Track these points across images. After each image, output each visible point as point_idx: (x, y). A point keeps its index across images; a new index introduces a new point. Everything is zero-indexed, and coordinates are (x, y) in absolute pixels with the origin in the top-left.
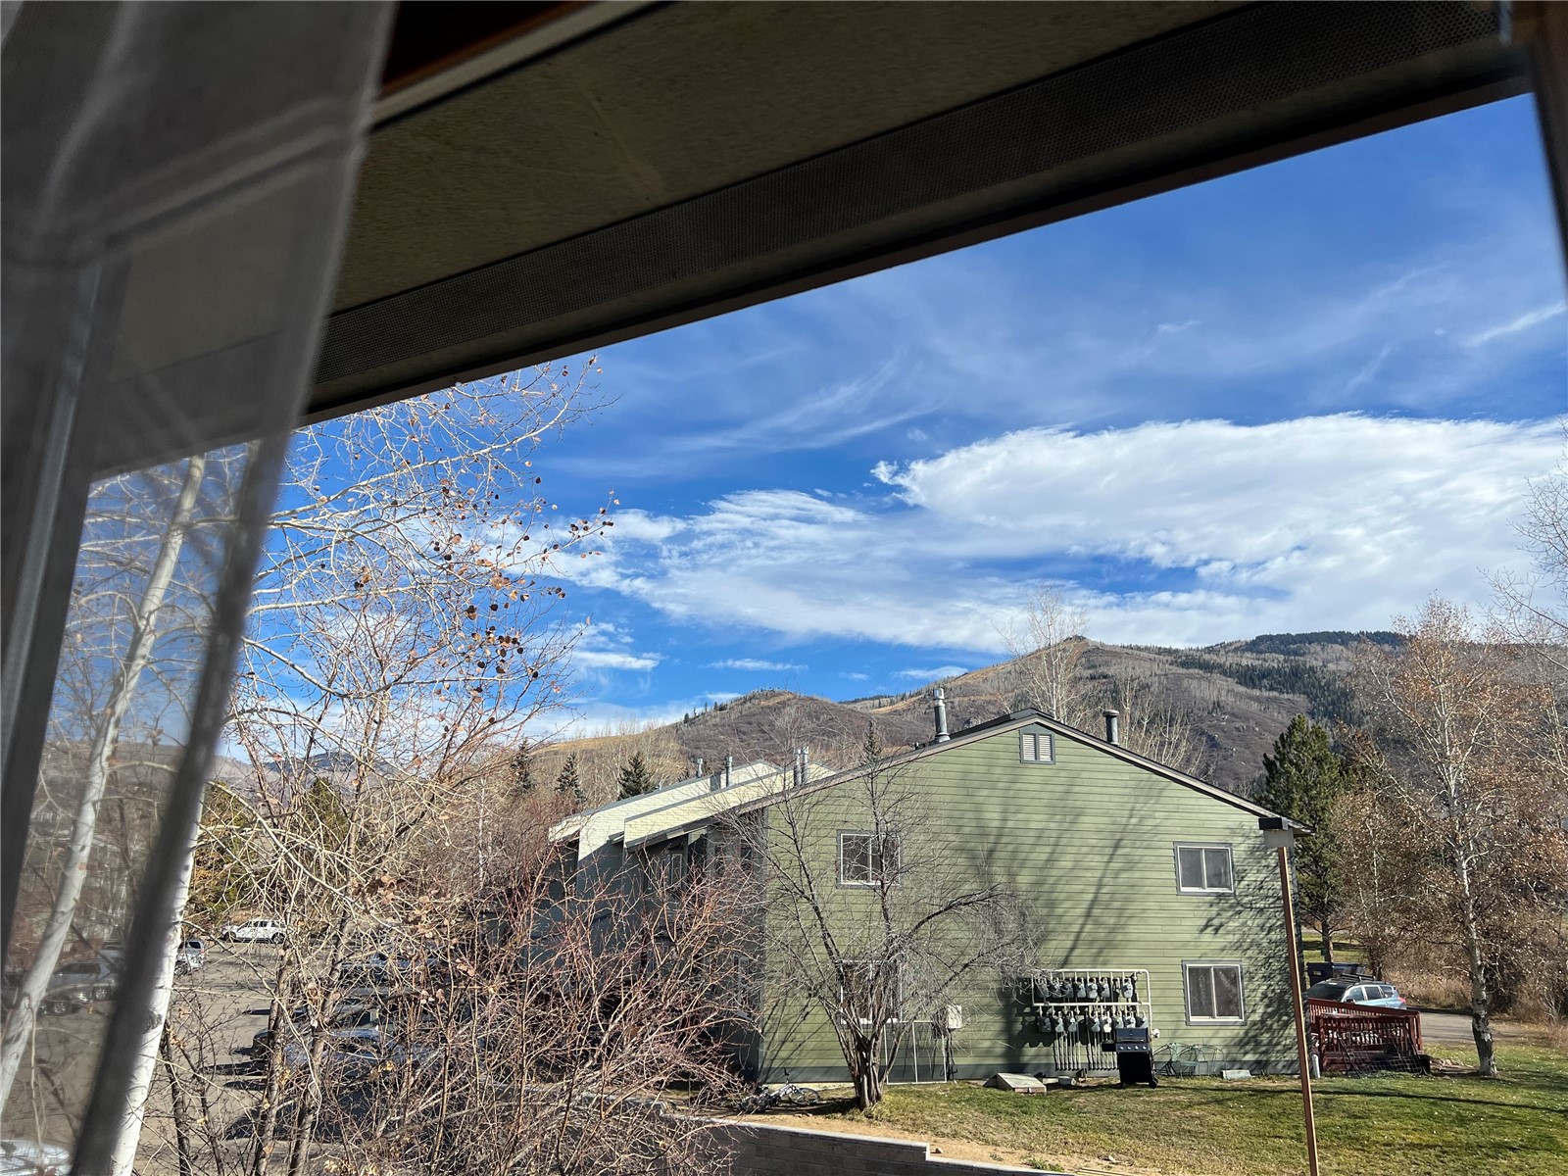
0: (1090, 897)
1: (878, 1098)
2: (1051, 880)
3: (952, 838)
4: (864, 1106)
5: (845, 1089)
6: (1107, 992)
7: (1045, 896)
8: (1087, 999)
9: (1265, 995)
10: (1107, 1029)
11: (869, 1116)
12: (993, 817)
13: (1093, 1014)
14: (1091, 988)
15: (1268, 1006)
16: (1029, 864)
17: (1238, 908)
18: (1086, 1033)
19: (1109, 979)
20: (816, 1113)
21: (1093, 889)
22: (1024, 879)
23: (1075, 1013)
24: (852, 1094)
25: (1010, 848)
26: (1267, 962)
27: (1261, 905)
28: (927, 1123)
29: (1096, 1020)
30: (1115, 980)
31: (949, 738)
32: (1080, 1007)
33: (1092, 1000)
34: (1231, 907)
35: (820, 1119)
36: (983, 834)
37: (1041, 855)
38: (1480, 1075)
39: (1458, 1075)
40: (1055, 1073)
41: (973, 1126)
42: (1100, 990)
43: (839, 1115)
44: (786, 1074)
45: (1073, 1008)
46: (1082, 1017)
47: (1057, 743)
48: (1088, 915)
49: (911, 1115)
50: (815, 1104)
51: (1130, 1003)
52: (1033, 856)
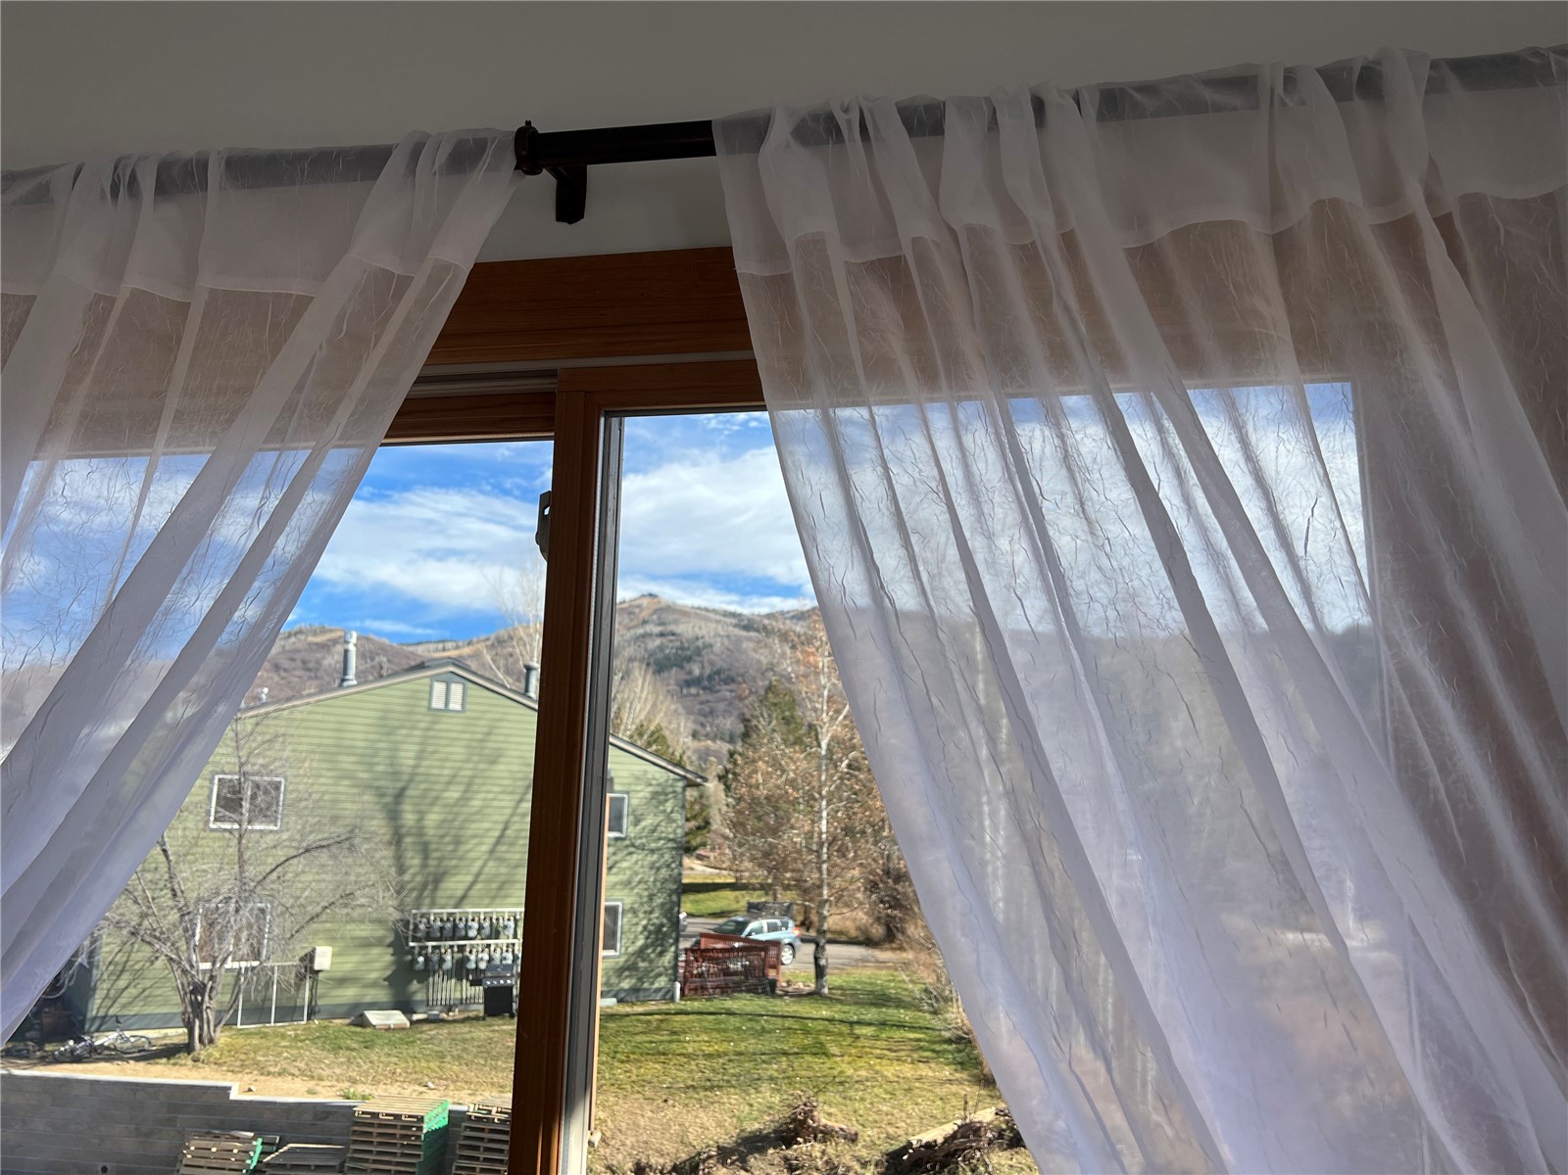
0: (496, 834)
1: (211, 1041)
2: (461, 818)
3: (362, 775)
4: (193, 1049)
5: (177, 1034)
6: (487, 931)
7: (453, 832)
8: (466, 938)
9: (645, 928)
10: (483, 965)
11: (196, 1060)
12: (407, 756)
13: (471, 952)
14: (470, 927)
15: (647, 938)
16: (441, 802)
17: (633, 847)
18: (460, 970)
19: (491, 919)
20: (137, 1059)
21: (501, 826)
22: (433, 818)
23: (453, 952)
24: (185, 1039)
25: (423, 786)
26: (651, 897)
27: (653, 845)
28: (257, 1063)
29: (473, 957)
30: (497, 919)
31: (355, 682)
32: (458, 946)
33: (471, 939)
34: (627, 847)
35: (141, 1065)
36: (395, 775)
37: (454, 794)
38: (815, 995)
39: (799, 996)
40: (424, 1009)
41: (307, 1065)
42: (481, 928)
43: (164, 1060)
44: (118, 1022)
45: (451, 947)
46: (460, 955)
47: (469, 692)
48: (492, 852)
49: (243, 1057)
50: (144, 1050)
51: (511, 941)
52: (446, 794)
